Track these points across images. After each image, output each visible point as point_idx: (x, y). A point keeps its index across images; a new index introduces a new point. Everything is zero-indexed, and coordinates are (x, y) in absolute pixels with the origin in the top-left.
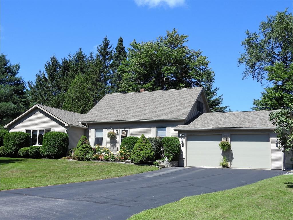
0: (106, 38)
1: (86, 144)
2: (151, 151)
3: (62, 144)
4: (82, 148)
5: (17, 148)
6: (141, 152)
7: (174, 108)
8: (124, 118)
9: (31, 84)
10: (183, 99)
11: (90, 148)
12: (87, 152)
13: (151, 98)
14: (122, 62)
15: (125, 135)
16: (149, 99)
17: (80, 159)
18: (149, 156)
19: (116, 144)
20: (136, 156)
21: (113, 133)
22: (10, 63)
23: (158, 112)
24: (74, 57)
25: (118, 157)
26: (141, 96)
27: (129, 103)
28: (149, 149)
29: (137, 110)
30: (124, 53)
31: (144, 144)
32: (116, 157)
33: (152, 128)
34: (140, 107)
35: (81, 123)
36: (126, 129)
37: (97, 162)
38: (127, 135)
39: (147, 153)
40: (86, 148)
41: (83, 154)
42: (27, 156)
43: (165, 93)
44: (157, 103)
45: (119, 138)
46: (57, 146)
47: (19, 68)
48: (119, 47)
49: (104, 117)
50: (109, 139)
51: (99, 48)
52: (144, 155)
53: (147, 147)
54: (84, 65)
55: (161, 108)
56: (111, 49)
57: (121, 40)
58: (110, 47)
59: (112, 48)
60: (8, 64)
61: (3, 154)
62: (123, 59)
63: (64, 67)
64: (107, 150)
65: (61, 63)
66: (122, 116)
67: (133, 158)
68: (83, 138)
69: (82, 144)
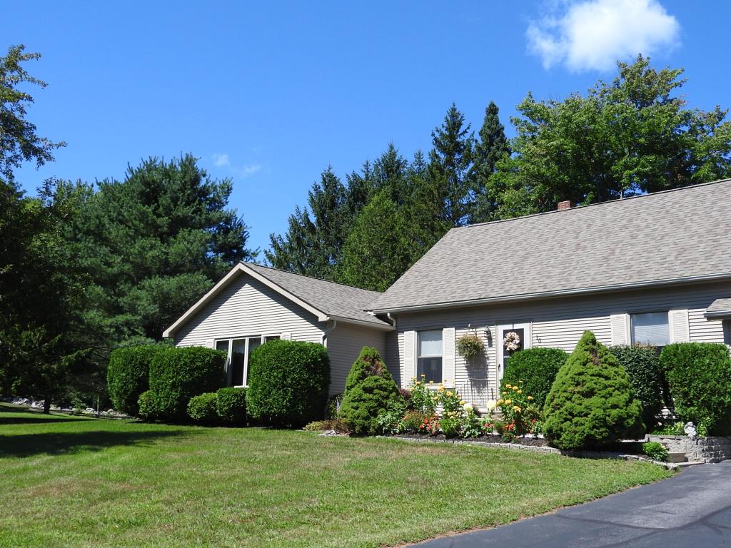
0: (454, 110)
1: (376, 377)
2: (626, 396)
3: (304, 380)
4: (361, 391)
5: (182, 395)
6: (586, 402)
7: (691, 242)
8: (508, 288)
9: (279, 242)
10: (719, 211)
11: (391, 392)
12: (381, 405)
13: (597, 221)
14: (499, 164)
15: (516, 347)
16: (589, 226)
17: (357, 429)
18: (621, 419)
19: (486, 376)
20: (566, 420)
21: (476, 339)
22: (207, 177)
23: (632, 259)
24: (376, 167)
25: (492, 422)
26: (561, 222)
27: (524, 243)
28: (618, 389)
29: (552, 261)
30: (503, 141)
31: (596, 369)
32: (484, 423)
33: (612, 316)
34: (562, 252)
35: (372, 313)
36: (517, 326)
37: (412, 440)
38: (521, 344)
39: (614, 406)
40: (376, 391)
41: (366, 413)
42: (211, 419)
43: (646, 202)
44: (623, 234)
45: (496, 358)
46: (291, 386)
47: (229, 190)
48: (489, 127)
49: (444, 292)
50: (462, 361)
51: (437, 135)
52: (600, 413)
53: (609, 382)
54: (400, 183)
55: (638, 248)
56: (467, 136)
57: (493, 110)
58: (465, 132)
59: (470, 132)
60: (203, 182)
61: (149, 413)
62: (501, 157)
63: (353, 193)
64: (452, 398)
65: (345, 183)
66: (503, 283)
67: (555, 428)
68: (366, 356)
69: (363, 377)
